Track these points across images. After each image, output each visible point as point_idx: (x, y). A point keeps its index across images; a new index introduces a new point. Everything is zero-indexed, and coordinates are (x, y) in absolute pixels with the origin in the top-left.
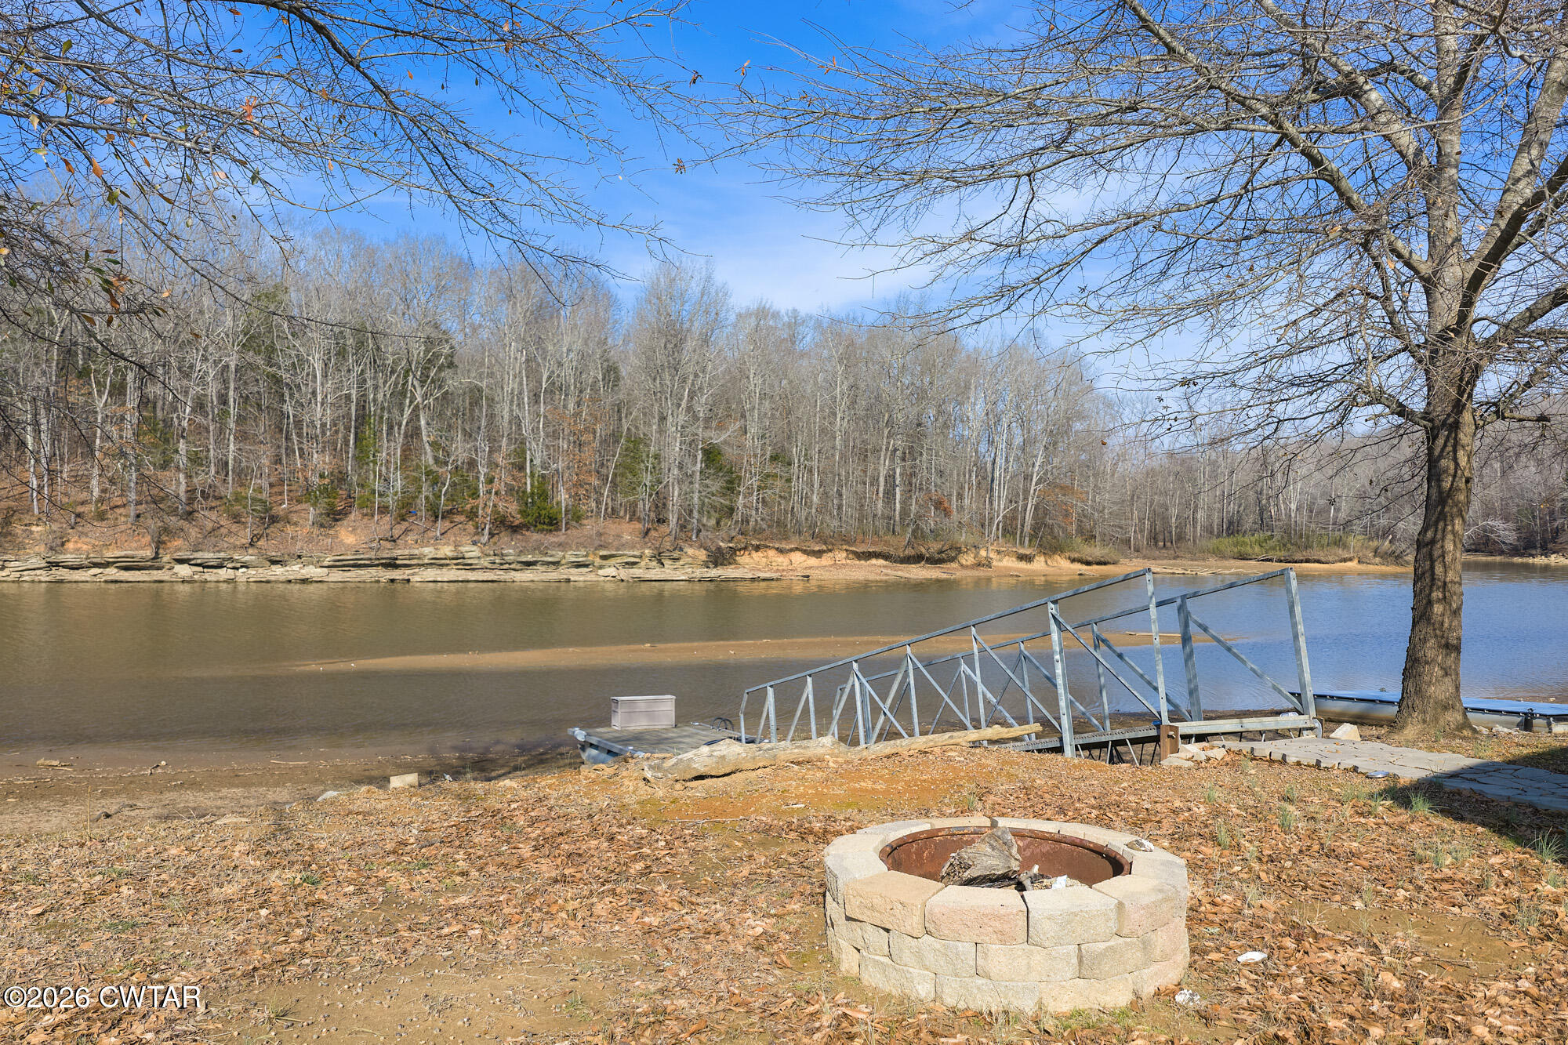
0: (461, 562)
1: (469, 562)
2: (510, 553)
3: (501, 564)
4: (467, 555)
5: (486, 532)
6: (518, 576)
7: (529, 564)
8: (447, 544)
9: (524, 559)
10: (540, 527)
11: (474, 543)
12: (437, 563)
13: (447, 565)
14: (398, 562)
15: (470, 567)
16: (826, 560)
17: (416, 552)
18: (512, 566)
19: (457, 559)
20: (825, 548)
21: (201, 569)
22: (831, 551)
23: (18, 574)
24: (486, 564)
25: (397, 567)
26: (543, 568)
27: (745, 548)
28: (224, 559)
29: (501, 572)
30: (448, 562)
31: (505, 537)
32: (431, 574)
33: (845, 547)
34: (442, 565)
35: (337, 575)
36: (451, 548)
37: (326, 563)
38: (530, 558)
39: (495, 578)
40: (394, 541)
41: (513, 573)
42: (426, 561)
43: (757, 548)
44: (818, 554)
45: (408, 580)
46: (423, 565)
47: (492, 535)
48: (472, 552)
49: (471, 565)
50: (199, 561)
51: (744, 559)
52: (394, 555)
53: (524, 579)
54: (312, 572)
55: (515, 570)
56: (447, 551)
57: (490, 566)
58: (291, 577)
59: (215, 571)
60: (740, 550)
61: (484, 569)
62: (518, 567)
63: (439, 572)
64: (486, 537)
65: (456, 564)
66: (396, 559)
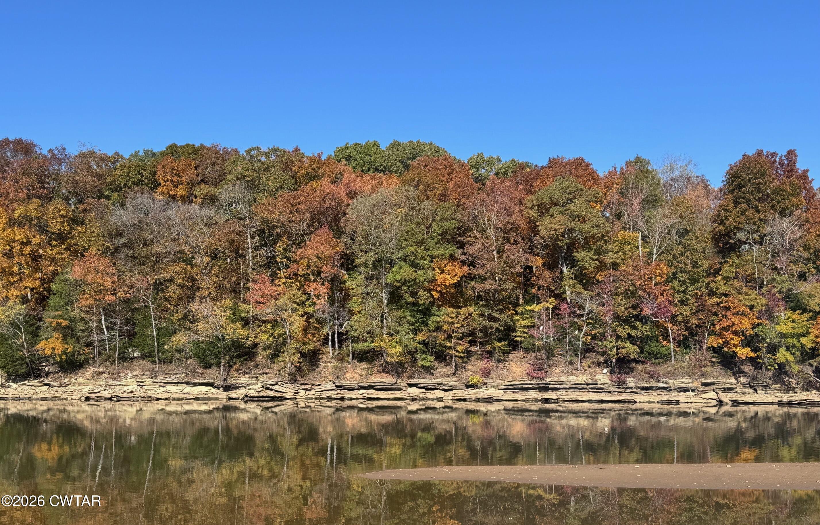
0: (594, 387)
1: (602, 386)
3: (625, 389)
4: (599, 382)
5: (613, 363)
7: (647, 389)
12: (578, 388)
13: (585, 389)
14: (550, 386)
15: (601, 391)
17: (563, 379)
18: (635, 390)
19: (592, 385)
21: (424, 390)
23: (319, 394)
24: (614, 389)
25: (550, 390)
26: (659, 392)
28: (439, 384)
29: (624, 395)
30: (585, 386)
34: (583, 389)
35: (509, 395)
36: (588, 377)
37: (503, 387)
38: (649, 384)
39: (621, 399)
41: (635, 396)
42: (571, 386)
46: (568, 389)
48: (603, 380)
49: (602, 389)
50: (422, 385)
52: (549, 381)
53: (643, 400)
54: (492, 392)
55: (636, 393)
56: (583, 378)
58: (479, 397)
59: (432, 392)
61: (612, 392)
62: (638, 391)
63: (578, 394)
65: (591, 388)
66: (550, 384)
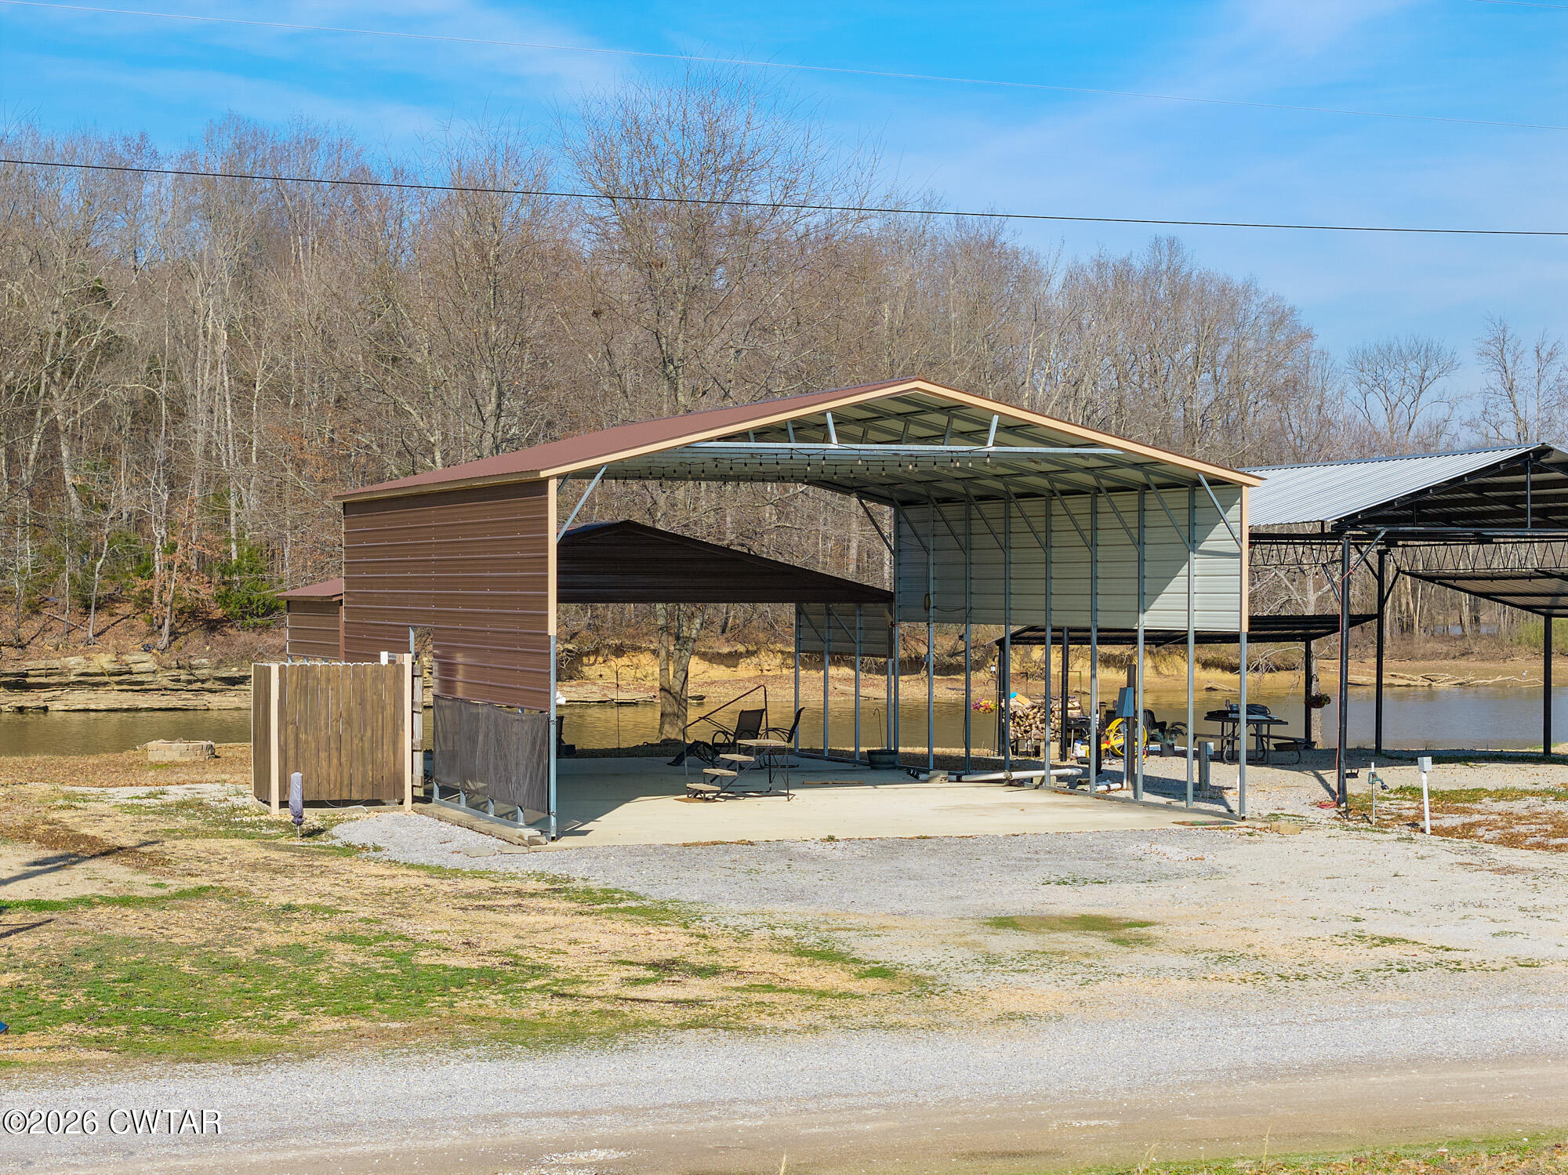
0: (125, 678)
1: (139, 678)
2: (204, 665)
3: (189, 682)
4: (135, 668)
5: (166, 630)
6: (215, 701)
7: (232, 681)
8: (106, 651)
9: (224, 673)
10: (250, 621)
11: (147, 649)
12: (89, 681)
13: (106, 684)
14: (28, 680)
15: (141, 688)
16: (746, 670)
17: (57, 664)
18: (207, 685)
19: (120, 674)
20: (741, 648)
22: (750, 654)
24: (165, 682)
25: (28, 687)
27: (596, 652)
29: (189, 695)
30: (106, 679)
31: (197, 639)
32: (79, 698)
33: (779, 646)
34: (97, 684)
36: (111, 657)
38: (234, 672)
39: (179, 704)
40: (22, 647)
41: (208, 696)
42: (72, 678)
43: (619, 651)
44: (731, 659)
45: (46, 709)
46: (67, 684)
47: (174, 635)
48: (143, 662)
49: (142, 683)
51: (594, 669)
52: (23, 669)
53: (224, 705)
55: (210, 691)
56: (104, 661)
57: (171, 685)
60: (588, 654)
61: (162, 690)
62: (217, 686)
63: (92, 695)
64: (166, 640)
65: (119, 683)
66: (27, 675)
